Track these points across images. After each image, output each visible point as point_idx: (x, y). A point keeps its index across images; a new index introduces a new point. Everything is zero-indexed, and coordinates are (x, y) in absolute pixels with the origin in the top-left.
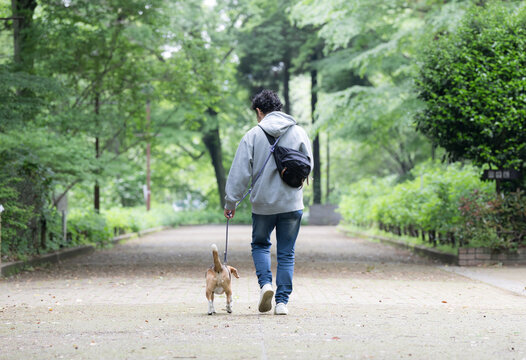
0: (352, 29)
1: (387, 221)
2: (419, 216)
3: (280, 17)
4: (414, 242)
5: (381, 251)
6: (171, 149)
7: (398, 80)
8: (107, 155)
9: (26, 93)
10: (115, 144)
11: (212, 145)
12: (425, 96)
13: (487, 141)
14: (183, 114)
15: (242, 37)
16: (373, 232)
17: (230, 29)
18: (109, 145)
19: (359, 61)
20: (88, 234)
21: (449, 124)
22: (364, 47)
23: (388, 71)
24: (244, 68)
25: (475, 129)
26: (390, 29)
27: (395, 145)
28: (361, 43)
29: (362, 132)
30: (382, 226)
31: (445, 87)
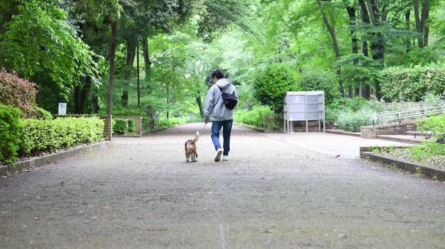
0: (236, 70)
1: (245, 121)
2: (254, 120)
3: (217, 67)
4: (253, 127)
5: (244, 129)
6: (188, 102)
7: (248, 84)
8: (170, 103)
9: (148, 87)
10: (173, 100)
11: (198, 100)
12: (256, 88)
13: (272, 100)
14: (191, 93)
15: (206, 72)
16: (241, 124)
17: (203, 70)
18: (171, 101)
19: (238, 79)
20: (165, 125)
21: (262, 95)
22: (239, 75)
23: (246, 81)
25: (269, 96)
26: (246, 70)
27: (248, 101)
30: (244, 122)
31: (261, 85)
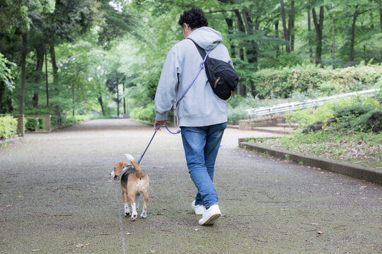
0: (132, 73)
1: (141, 117)
2: (148, 116)
3: (115, 71)
4: (147, 122)
5: (139, 124)
6: (91, 102)
7: (143, 85)
8: (76, 103)
9: (56, 89)
10: (78, 101)
11: (100, 100)
12: (149, 89)
14: (93, 94)
15: (107, 76)
16: (138, 120)
17: (104, 74)
18: (76, 101)
19: (133, 81)
20: (71, 122)
22: (135, 77)
23: (141, 83)
24: (107, 83)
26: (140, 73)
27: (143, 100)
28: (134, 76)
29: (135, 97)
30: (140, 119)
